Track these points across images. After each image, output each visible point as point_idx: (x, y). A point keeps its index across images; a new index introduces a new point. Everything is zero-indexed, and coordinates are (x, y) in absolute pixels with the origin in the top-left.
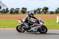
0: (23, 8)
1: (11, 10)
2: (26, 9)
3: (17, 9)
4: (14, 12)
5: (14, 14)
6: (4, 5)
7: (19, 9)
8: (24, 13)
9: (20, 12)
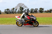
0: (41, 9)
1: (31, 10)
2: (43, 9)
3: (36, 9)
4: (33, 11)
5: (34, 13)
6: (26, 7)
7: (38, 9)
8: (41, 13)
9: (38, 12)
